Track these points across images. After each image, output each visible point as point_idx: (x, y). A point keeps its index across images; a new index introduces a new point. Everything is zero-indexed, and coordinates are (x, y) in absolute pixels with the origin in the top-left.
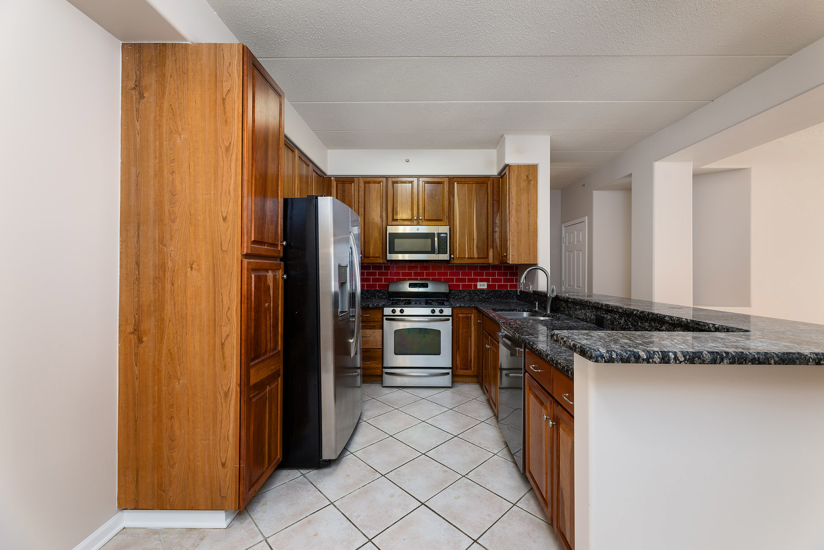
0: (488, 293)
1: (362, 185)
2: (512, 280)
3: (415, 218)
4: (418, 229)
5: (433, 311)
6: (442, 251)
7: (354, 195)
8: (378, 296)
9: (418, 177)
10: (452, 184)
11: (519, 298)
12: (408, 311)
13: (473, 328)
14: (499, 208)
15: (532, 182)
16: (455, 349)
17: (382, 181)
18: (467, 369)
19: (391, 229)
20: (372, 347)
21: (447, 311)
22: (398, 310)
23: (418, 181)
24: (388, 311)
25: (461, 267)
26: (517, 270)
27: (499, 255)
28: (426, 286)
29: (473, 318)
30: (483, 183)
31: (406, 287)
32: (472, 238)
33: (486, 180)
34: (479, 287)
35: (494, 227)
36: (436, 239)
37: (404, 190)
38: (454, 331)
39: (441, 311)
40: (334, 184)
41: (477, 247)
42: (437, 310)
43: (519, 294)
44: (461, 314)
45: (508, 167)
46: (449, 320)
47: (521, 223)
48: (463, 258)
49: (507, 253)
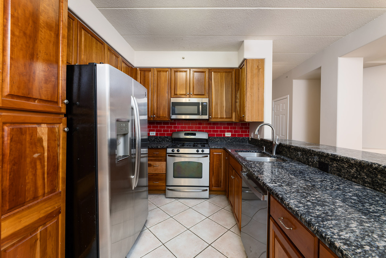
0: (232, 139)
1: (156, 73)
2: (246, 132)
3: (188, 93)
4: (189, 100)
5: (198, 151)
6: (204, 113)
7: (151, 79)
8: (166, 140)
9: (190, 68)
10: (211, 73)
11: (250, 142)
12: (182, 150)
13: (222, 161)
14: (239, 88)
15: (261, 70)
16: (211, 174)
17: (168, 71)
18: (218, 187)
19: (173, 100)
20: (160, 173)
21: (207, 151)
22: (176, 150)
23: (190, 71)
24: (169, 150)
25: (215, 123)
26: (249, 125)
27: (239, 117)
28: (195, 134)
29: (222, 155)
30: (229, 72)
31: (182, 136)
32: (222, 106)
33: (231, 71)
34: (226, 135)
35: (236, 99)
36: (200, 106)
37: (182, 76)
38: (211, 163)
39: (203, 151)
40: (139, 72)
41: (226, 111)
42: (200, 150)
43: (250, 140)
44: (215, 152)
45: (246, 60)
46: (207, 156)
47: (254, 96)
48: (217, 118)
49: (244, 115)
